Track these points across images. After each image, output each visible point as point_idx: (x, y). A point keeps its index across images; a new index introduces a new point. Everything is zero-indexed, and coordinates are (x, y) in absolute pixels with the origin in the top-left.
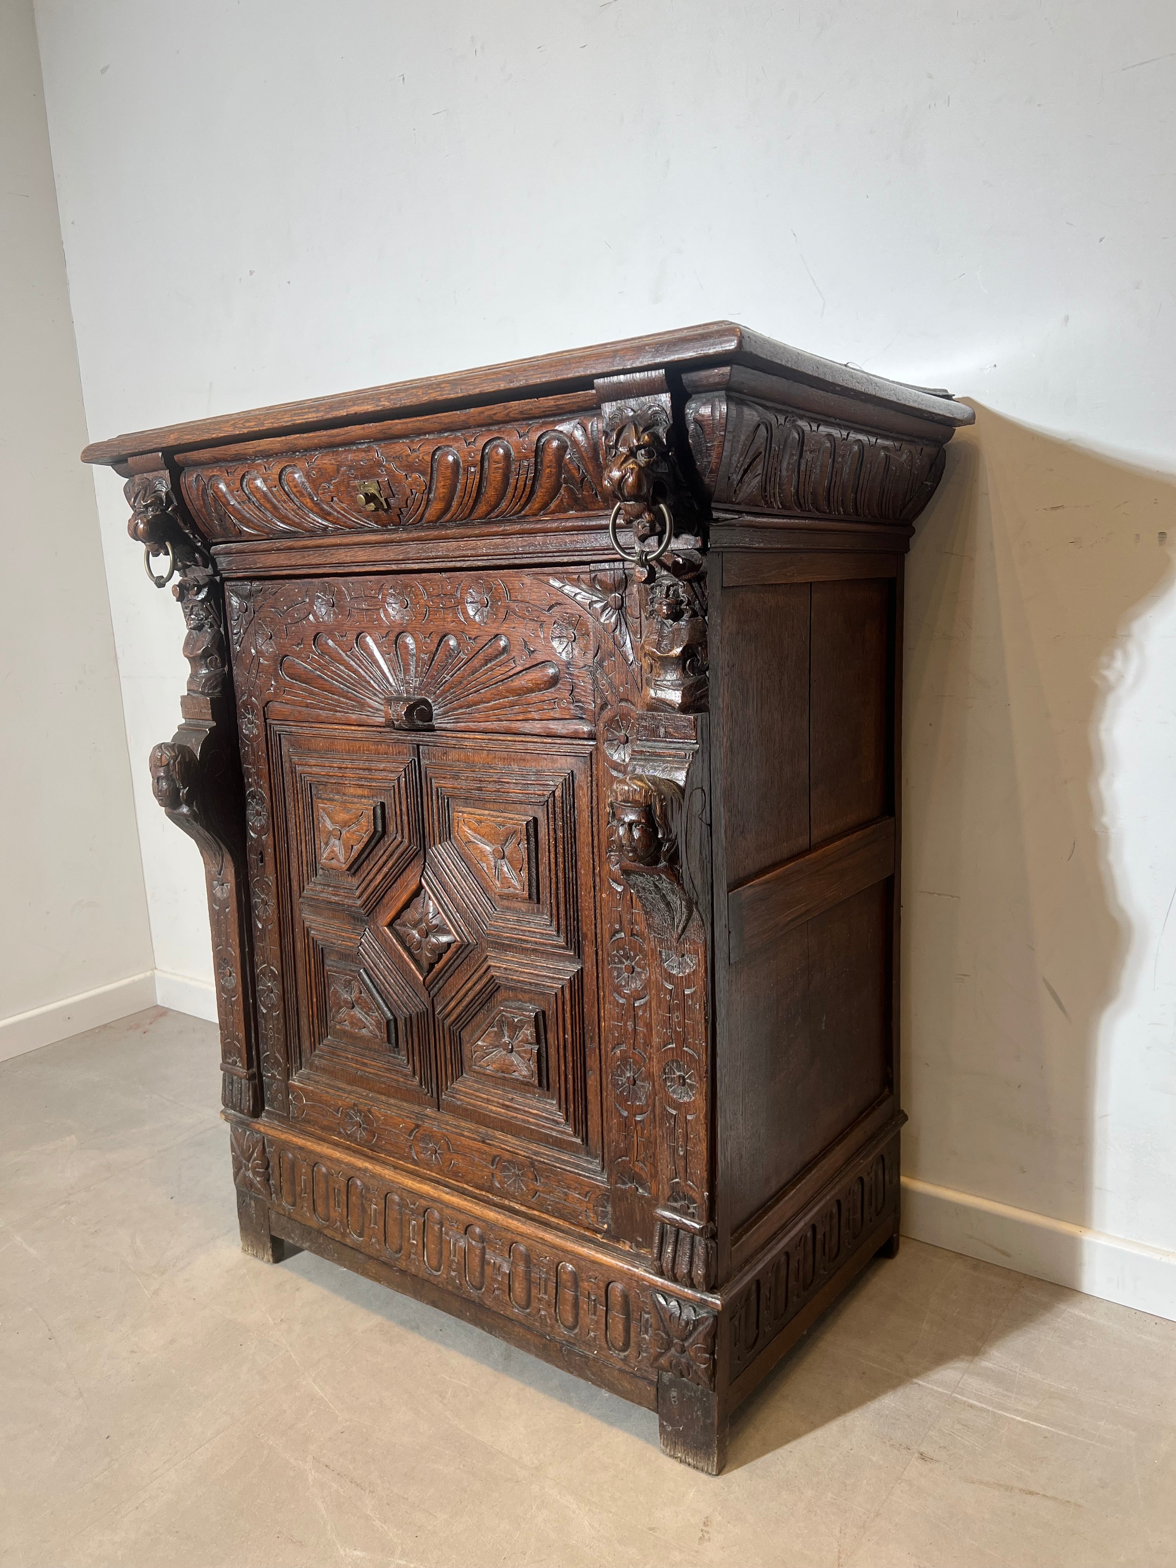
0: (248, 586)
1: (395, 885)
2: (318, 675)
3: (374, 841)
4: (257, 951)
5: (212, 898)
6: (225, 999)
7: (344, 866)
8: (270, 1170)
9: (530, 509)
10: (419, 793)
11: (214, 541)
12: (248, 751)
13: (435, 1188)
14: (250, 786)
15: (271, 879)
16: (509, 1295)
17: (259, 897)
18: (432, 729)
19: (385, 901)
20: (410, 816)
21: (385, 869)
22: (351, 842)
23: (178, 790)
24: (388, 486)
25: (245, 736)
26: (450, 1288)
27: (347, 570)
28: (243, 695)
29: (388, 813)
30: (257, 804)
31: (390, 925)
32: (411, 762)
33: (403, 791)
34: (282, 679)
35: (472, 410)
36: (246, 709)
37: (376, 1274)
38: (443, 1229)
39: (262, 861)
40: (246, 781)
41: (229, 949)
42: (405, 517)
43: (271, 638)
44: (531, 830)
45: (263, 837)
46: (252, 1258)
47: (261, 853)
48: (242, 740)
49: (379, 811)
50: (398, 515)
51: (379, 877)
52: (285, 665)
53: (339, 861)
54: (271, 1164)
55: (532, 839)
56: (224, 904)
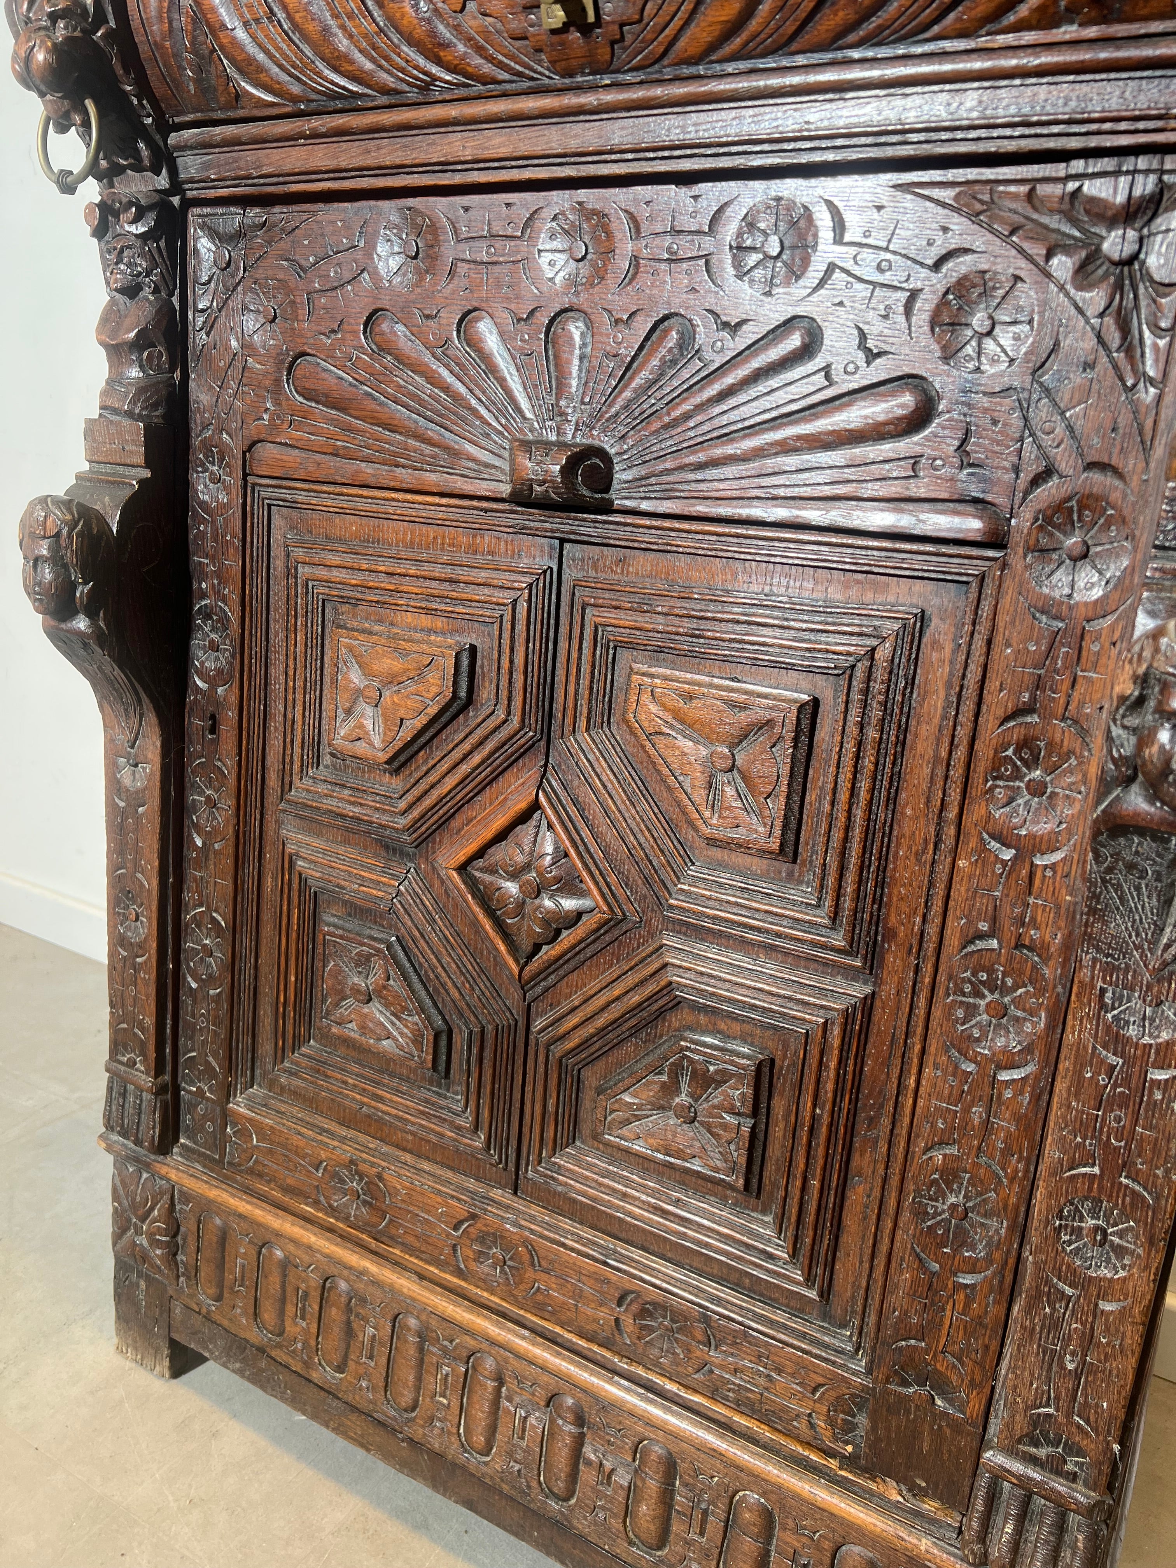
0: (235, 218)
1: (479, 798)
2: (367, 394)
3: (448, 715)
4: (189, 884)
5: (114, 786)
6: (124, 958)
7: (380, 754)
8: (179, 1239)
9: (955, 21)
10: (551, 634)
11: (177, 120)
12: (204, 533)
13: (497, 1324)
14: (203, 595)
15: (228, 764)
16: (625, 1522)
17: (201, 793)
18: (607, 508)
19: (455, 824)
20: (530, 674)
21: (464, 768)
22: (402, 713)
23: (73, 586)
25: (203, 504)
26: (505, 1488)
27: (457, 179)
28: (205, 427)
29: (482, 667)
30: (214, 629)
31: (462, 869)
32: (545, 572)
33: (521, 627)
34: (288, 399)
36: (208, 454)
37: (362, 1436)
38: (504, 1389)
39: (213, 730)
40: (195, 586)
41: (139, 876)
42: (625, 49)
43: (273, 321)
44: (805, 722)
45: (220, 690)
46: (134, 1365)
47: (213, 717)
48: (195, 511)
49: (465, 661)
50: (613, 43)
51: (450, 781)
52: (298, 373)
53: (371, 744)
54: (182, 1229)
55: (804, 739)
56: (136, 799)
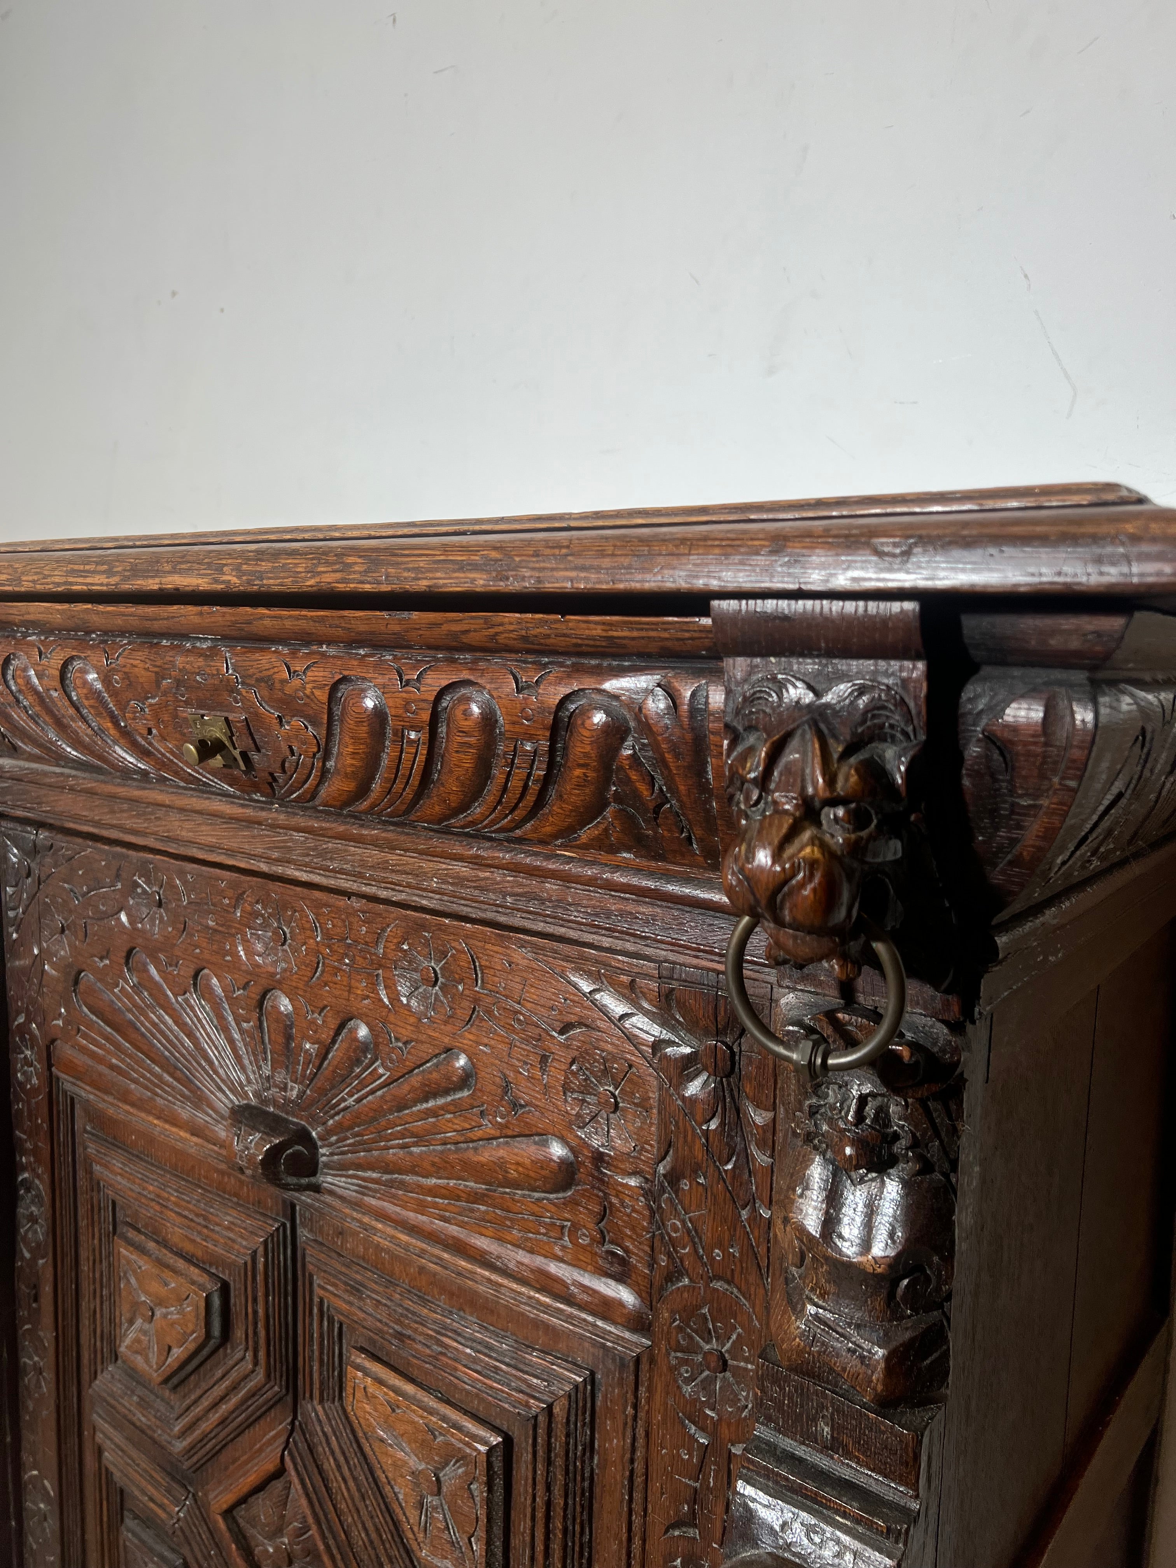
0: (30, 834)
1: (240, 1439)
2: (130, 1022)
3: (205, 1352)
4: (25, 1444)
7: (155, 1375)
9: (535, 830)
10: (290, 1288)
12: (22, 1111)
14: (24, 1169)
15: (47, 1336)
17: (31, 1358)
18: (316, 1189)
19: (223, 1458)
20: (272, 1328)
21: (224, 1408)
22: (168, 1340)
24: (246, 731)
25: (21, 1084)
27: (182, 851)
28: (18, 1013)
29: (235, 1305)
30: (33, 1202)
31: (228, 1513)
32: (278, 1229)
33: (260, 1278)
34: (75, 1009)
35: (415, 615)
36: (23, 1039)
39: (36, 1300)
40: (18, 1159)
42: (282, 788)
43: (63, 930)
44: (498, 1465)
45: (41, 1262)
47: (35, 1287)
48: (15, 1088)
49: (216, 1302)
50: (270, 784)
51: (215, 1417)
52: (81, 987)
53: (147, 1361)
55: (499, 1482)
